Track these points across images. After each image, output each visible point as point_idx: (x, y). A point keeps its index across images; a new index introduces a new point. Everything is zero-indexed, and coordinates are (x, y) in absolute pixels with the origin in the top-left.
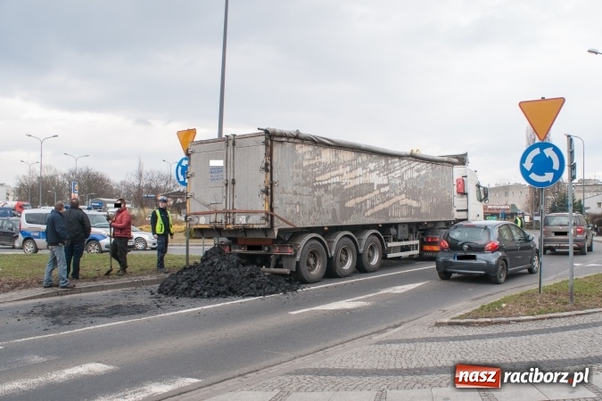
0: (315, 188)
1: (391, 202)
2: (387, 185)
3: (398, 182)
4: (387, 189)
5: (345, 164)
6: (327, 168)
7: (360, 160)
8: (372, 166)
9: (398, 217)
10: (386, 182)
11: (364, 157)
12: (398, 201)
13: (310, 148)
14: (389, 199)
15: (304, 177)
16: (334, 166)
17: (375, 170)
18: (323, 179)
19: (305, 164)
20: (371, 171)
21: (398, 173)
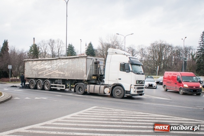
0: (32, 70)
1: (52, 72)
2: (51, 68)
3: (55, 67)
4: (51, 69)
5: (39, 64)
6: (35, 65)
7: (43, 62)
8: (46, 63)
9: (55, 77)
10: (50, 67)
11: (44, 62)
12: (55, 72)
13: (31, 62)
14: (51, 72)
15: (30, 68)
16: (36, 65)
17: (47, 64)
18: (34, 68)
19: (30, 65)
20: (46, 65)
21: (55, 64)
